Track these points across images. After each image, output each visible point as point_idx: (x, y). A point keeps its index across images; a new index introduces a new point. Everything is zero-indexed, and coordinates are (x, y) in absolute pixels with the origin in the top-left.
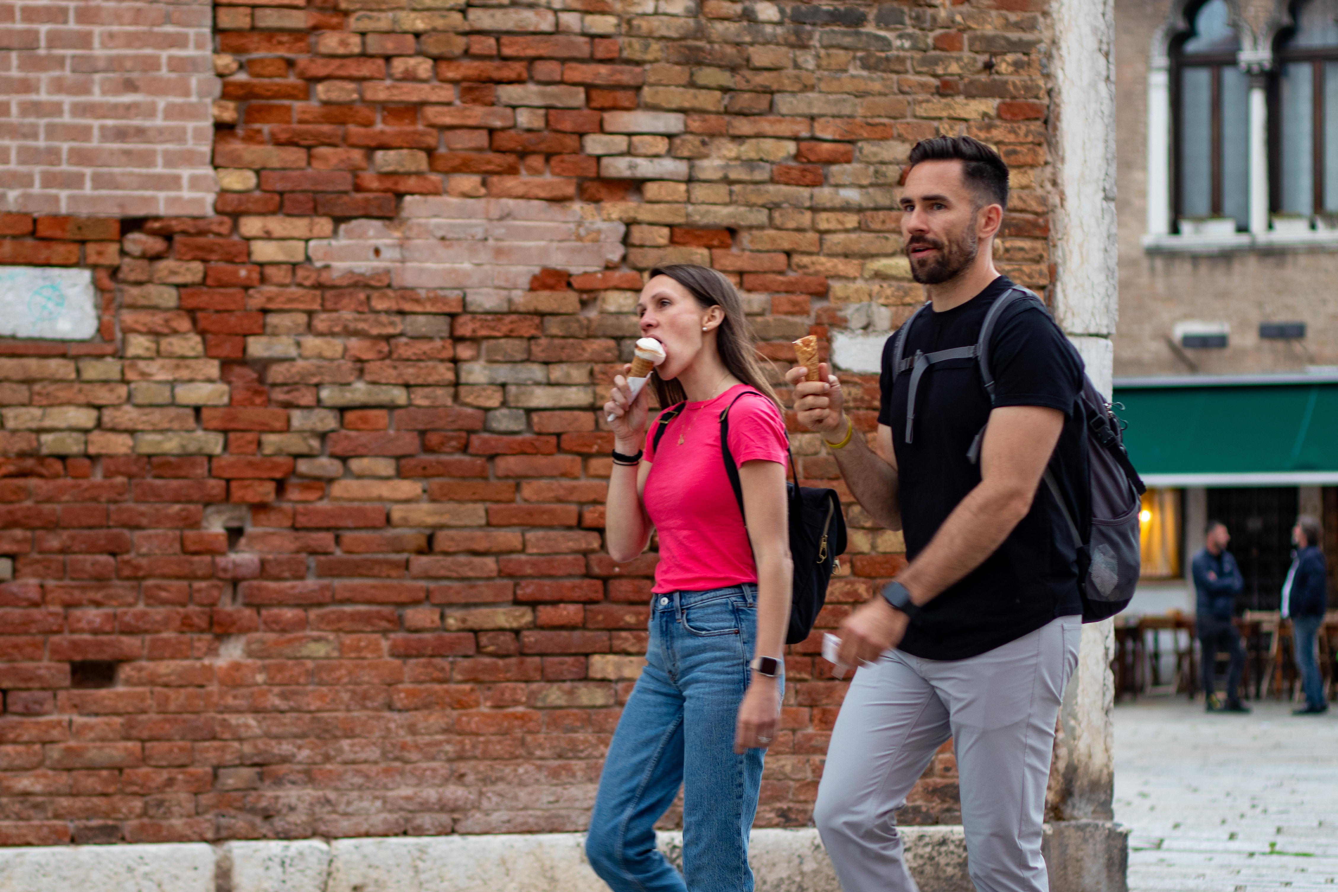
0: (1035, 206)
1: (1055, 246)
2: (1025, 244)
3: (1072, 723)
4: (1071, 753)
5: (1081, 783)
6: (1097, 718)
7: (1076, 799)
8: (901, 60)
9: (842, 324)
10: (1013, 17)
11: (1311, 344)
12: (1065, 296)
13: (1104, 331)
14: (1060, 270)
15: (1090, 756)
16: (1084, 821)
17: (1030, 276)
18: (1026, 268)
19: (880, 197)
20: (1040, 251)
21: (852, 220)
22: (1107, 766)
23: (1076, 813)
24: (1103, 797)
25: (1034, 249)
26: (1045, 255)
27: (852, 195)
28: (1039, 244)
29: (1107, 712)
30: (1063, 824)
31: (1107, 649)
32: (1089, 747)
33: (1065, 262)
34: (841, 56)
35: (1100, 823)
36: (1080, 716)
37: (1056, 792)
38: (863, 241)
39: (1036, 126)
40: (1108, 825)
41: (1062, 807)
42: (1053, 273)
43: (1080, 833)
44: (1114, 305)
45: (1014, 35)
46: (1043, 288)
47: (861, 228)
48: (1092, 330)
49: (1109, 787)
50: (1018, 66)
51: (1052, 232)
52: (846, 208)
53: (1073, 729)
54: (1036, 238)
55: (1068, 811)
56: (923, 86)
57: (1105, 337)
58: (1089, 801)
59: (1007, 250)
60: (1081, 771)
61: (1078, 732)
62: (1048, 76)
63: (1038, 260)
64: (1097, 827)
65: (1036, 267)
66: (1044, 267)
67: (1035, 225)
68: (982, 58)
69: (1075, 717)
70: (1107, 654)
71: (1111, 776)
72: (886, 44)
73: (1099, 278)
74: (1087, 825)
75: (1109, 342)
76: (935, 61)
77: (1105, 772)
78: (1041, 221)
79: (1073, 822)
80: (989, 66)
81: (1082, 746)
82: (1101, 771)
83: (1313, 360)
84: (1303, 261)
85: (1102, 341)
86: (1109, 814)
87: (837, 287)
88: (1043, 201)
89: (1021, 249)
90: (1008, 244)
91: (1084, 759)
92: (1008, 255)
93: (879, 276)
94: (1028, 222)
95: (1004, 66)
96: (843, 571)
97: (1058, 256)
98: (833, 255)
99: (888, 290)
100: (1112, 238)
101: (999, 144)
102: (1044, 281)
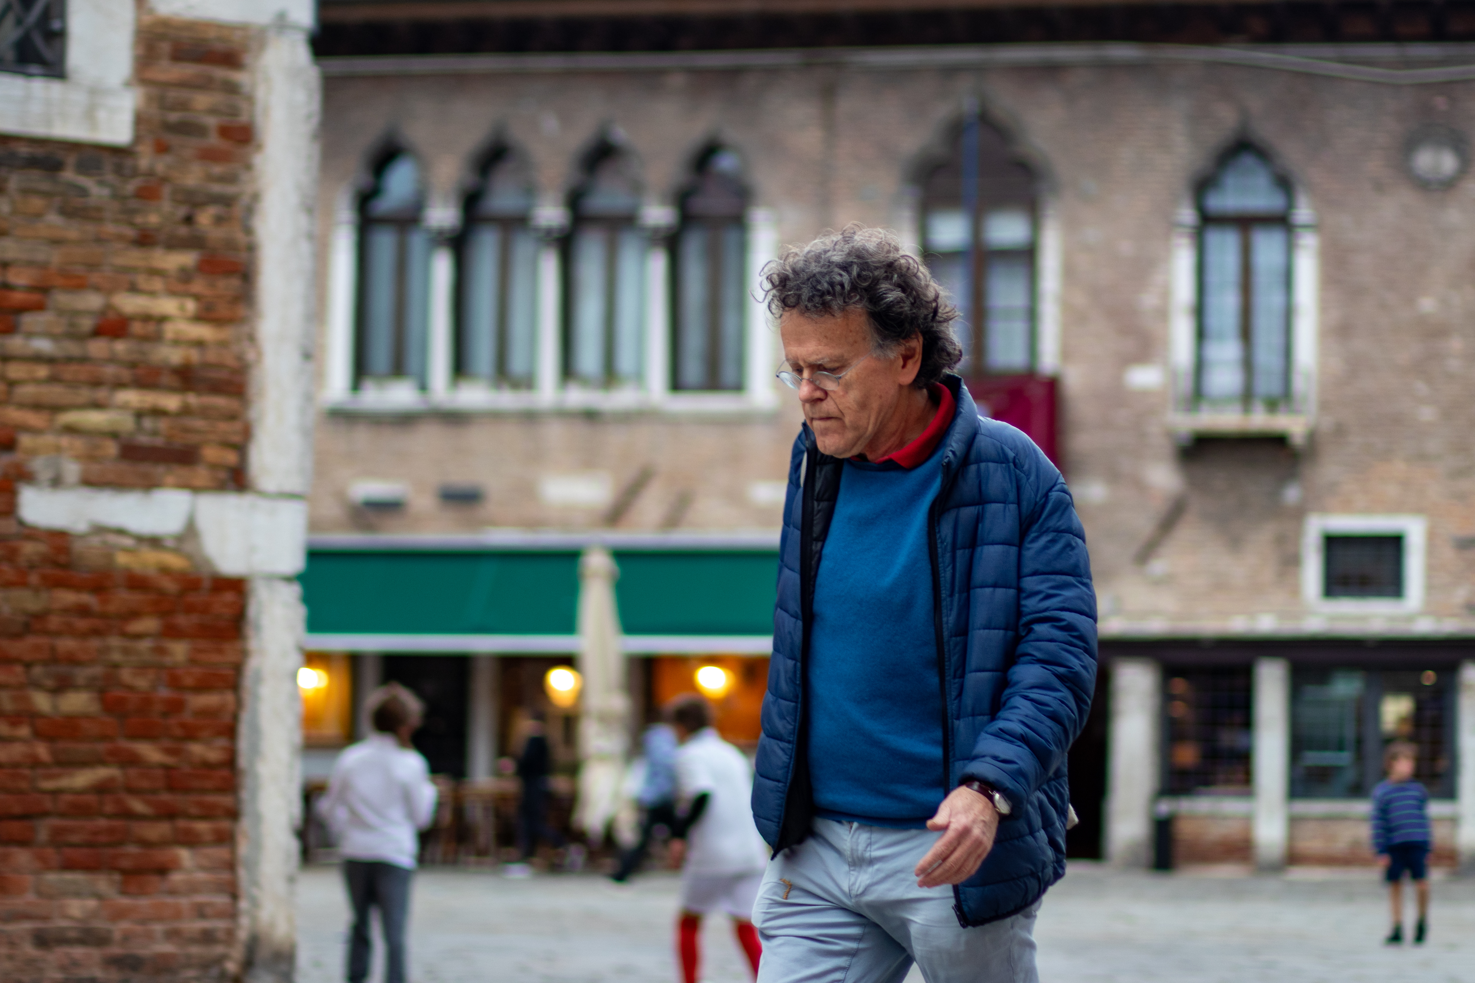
0: (230, 363)
1: (249, 403)
2: (220, 401)
3: (255, 891)
4: (254, 921)
5: (263, 953)
6: (280, 887)
7: (258, 970)
8: (99, 209)
9: (27, 477)
10: (217, 169)
11: (490, 509)
12: (259, 455)
13: (298, 492)
14: (255, 428)
15: (272, 925)
17: (225, 432)
18: (221, 426)
19: (72, 348)
20: (234, 409)
21: (42, 371)
22: (289, 936)
24: (284, 968)
25: (228, 407)
26: (240, 412)
27: (43, 345)
28: (233, 402)
29: (291, 880)
31: (293, 816)
32: (272, 916)
33: (260, 421)
34: (37, 203)
36: (264, 884)
37: (238, 964)
38: (55, 393)
39: (234, 282)
41: (244, 975)
42: (247, 433)
44: (308, 466)
45: (217, 188)
46: (237, 447)
47: (53, 379)
48: (286, 490)
49: (291, 958)
50: (219, 220)
51: (248, 390)
52: (38, 359)
53: (256, 898)
54: (230, 395)
56: (120, 238)
57: (299, 497)
58: (272, 971)
59: (202, 407)
60: (263, 941)
61: (261, 901)
62: (248, 231)
63: (232, 417)
65: (230, 425)
66: (237, 426)
67: (230, 382)
68: (182, 212)
69: (258, 886)
70: (291, 822)
71: (293, 947)
72: (83, 192)
73: (295, 438)
75: (301, 504)
76: (133, 212)
77: (288, 943)
78: (236, 378)
80: (189, 220)
81: (264, 915)
82: (283, 942)
85: (295, 503)
87: (25, 440)
88: (240, 358)
89: (216, 407)
90: (204, 401)
91: (267, 929)
92: (201, 413)
93: (71, 430)
94: (223, 378)
95: (205, 218)
96: (24, 731)
97: (253, 414)
98: (22, 406)
99: (79, 444)
100: (309, 398)
101: (197, 297)
102: (236, 440)
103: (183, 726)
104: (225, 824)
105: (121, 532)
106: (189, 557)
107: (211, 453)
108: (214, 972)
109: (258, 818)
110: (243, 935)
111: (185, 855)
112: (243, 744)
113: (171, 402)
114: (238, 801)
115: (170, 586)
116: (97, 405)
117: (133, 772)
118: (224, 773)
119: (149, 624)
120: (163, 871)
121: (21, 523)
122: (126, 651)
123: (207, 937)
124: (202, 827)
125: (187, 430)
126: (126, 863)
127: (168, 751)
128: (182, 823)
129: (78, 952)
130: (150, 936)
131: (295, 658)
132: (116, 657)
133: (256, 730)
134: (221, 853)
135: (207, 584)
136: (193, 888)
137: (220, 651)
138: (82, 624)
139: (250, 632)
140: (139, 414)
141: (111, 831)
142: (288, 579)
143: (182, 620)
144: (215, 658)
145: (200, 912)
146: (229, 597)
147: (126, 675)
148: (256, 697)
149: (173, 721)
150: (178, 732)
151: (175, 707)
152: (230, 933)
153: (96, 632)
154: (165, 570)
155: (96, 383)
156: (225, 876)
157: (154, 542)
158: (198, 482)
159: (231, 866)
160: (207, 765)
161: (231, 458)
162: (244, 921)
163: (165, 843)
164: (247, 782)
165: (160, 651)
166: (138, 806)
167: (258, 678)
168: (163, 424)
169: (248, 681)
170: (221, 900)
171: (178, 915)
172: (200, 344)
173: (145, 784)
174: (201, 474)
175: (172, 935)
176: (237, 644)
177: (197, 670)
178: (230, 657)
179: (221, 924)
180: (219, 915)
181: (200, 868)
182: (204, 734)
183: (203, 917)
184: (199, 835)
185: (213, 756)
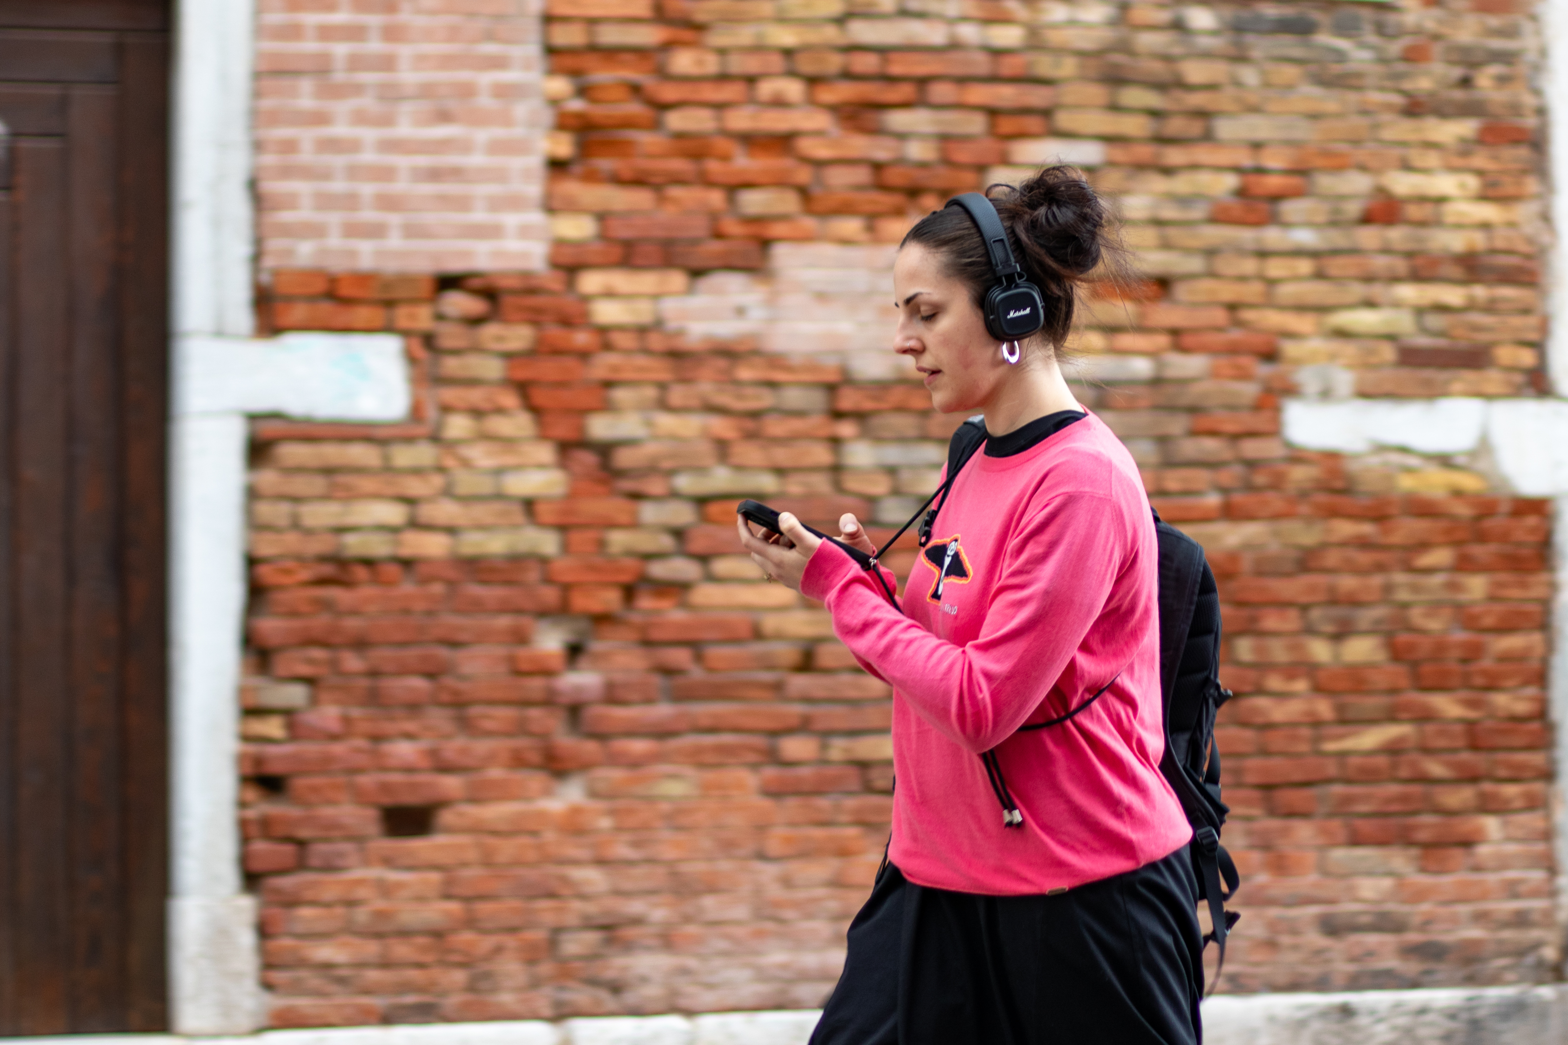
0: (1523, 247)
1: (1547, 295)
8: (1358, 75)
9: (1291, 391)
10: (1494, 21)
14: (1553, 322)
17: (1517, 331)
18: (1514, 321)
19: (1337, 238)
20: (1529, 301)
21: (1305, 266)
25: (1520, 299)
26: (1536, 305)
27: (1304, 237)
28: (1527, 293)
33: (1558, 313)
34: (1290, 72)
37: (1555, 949)
38: (1317, 291)
39: (1523, 152)
42: (1545, 327)
45: (1497, 44)
46: (1532, 345)
47: (1320, 275)
50: (1502, 80)
51: (1545, 279)
52: (1298, 253)
54: (1523, 285)
56: (1389, 107)
59: (1491, 300)
62: (1537, 92)
63: (1526, 311)
65: (1523, 320)
66: (1532, 321)
67: (1520, 270)
68: (1457, 72)
72: (1340, 56)
76: (1398, 76)
78: (1531, 265)
80: (1466, 82)
87: (1290, 348)
88: (1533, 241)
89: (1508, 299)
90: (1493, 293)
92: (1490, 307)
93: (1342, 334)
94: (1515, 266)
95: (1485, 79)
96: (1301, 685)
97: (1551, 305)
98: (1283, 308)
99: (1349, 349)
101: (1480, 173)
102: (1533, 336)
103: (1485, 673)
104: (1538, 787)
105: (1404, 450)
106: (1484, 476)
107: (1506, 354)
108: (1530, 959)
111: (1491, 825)
113: (1453, 295)
115: (1463, 510)
116: (1370, 304)
117: (1430, 728)
118: (1535, 726)
119: (1440, 556)
120: (1467, 843)
121: (1288, 445)
122: (1415, 589)
123: (1521, 920)
124: (1511, 790)
125: (1473, 328)
126: (1423, 836)
127: (1468, 704)
128: (1487, 787)
129: (1372, 939)
130: (1455, 921)
132: (1403, 595)
134: (1533, 820)
135: (1504, 508)
136: (1503, 864)
137: (1524, 585)
138: (1364, 558)
139: (1558, 562)
140: (1420, 311)
141: (1404, 798)
143: (1478, 551)
144: (1515, 593)
145: (1512, 890)
146: (1531, 521)
147: (1416, 616)
149: (1472, 668)
150: (1479, 681)
151: (1473, 652)
152: (1549, 914)
153: (1380, 568)
154: (1458, 494)
155: (1369, 279)
156: (1539, 847)
157: (1445, 461)
158: (1491, 388)
159: (1548, 835)
160: (1516, 719)
161: (1527, 358)
162: (1563, 900)
163: (1468, 811)
164: (1560, 736)
165: (1453, 586)
166: (1436, 768)
168: (1447, 322)
169: (1558, 619)
170: (1537, 876)
171: (1485, 894)
172: (1485, 226)
173: (1441, 743)
174: (1493, 379)
175: (1480, 918)
176: (1543, 577)
177: (1498, 608)
178: (1537, 592)
179: (1538, 904)
180: (1535, 894)
181: (1509, 839)
182: (1510, 683)
183: (1516, 896)
184: (1507, 801)
185: (1522, 707)
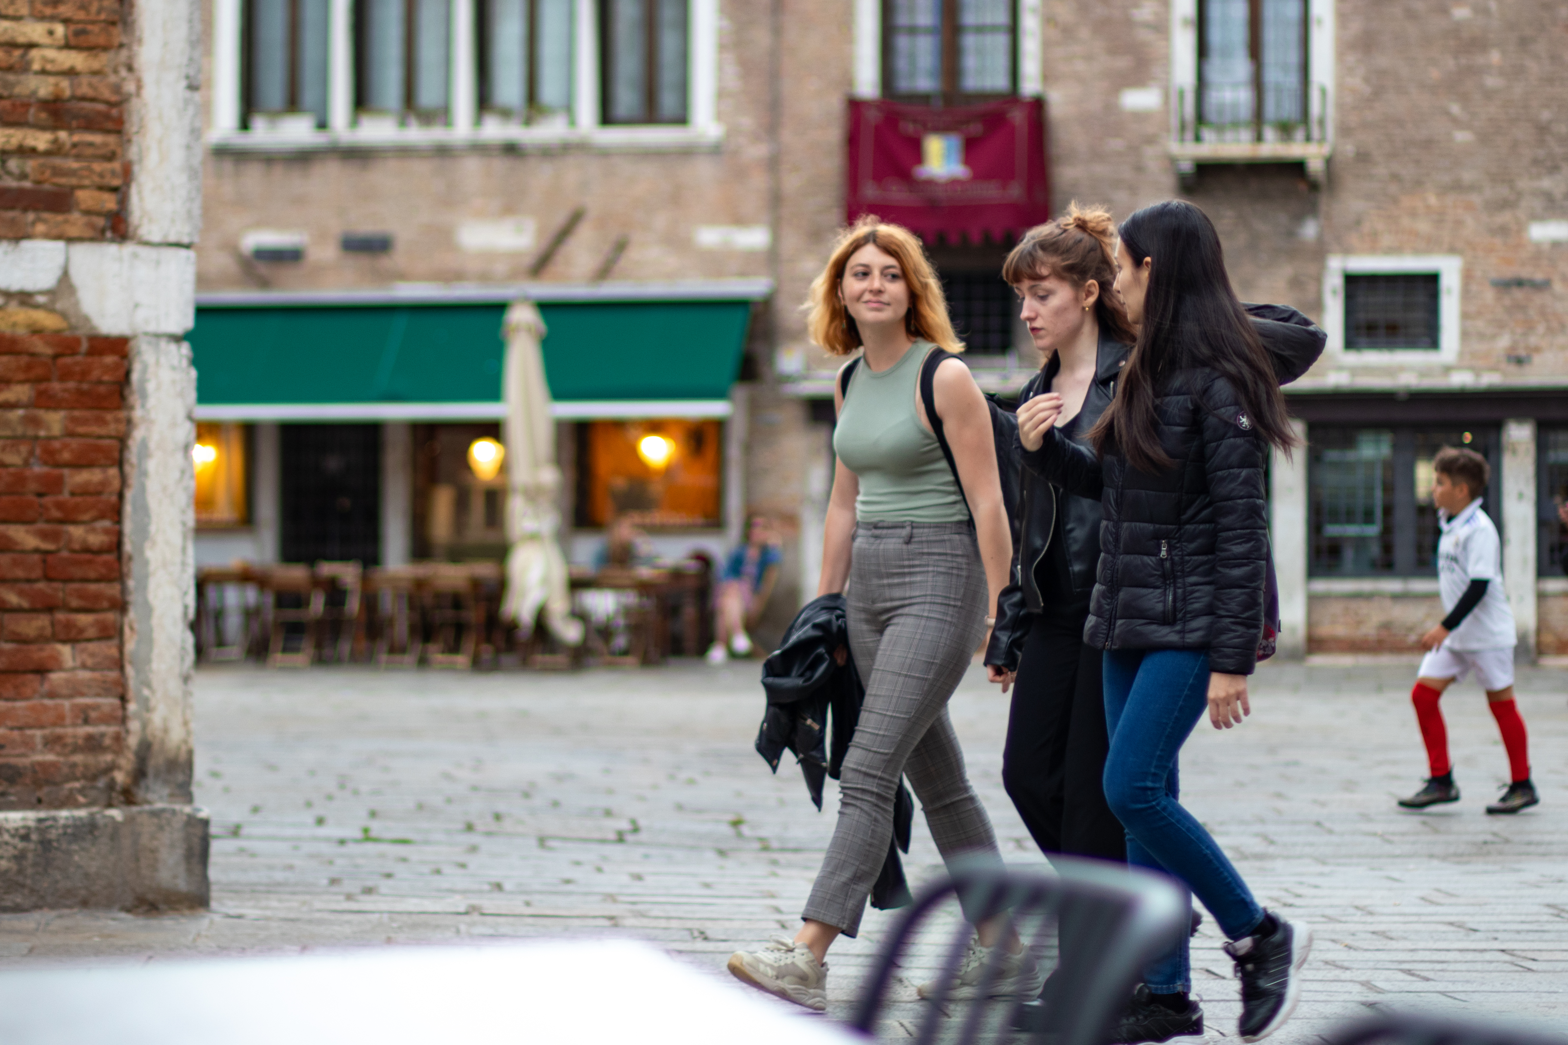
0: (107, 94)
1: (129, 141)
2: (97, 138)
3: (146, 692)
4: (145, 726)
5: (155, 762)
6: (174, 686)
7: (150, 781)
11: (398, 259)
12: (141, 199)
13: (186, 240)
14: (136, 168)
15: (166, 730)
16: (159, 805)
17: (101, 175)
18: (97, 167)
20: (112, 147)
22: (185, 742)
23: (150, 796)
24: (180, 778)
25: (105, 145)
26: (119, 151)
28: (111, 139)
29: (186, 679)
30: (135, 809)
31: (186, 607)
32: (165, 720)
33: (141, 160)
35: (177, 807)
36: (155, 683)
37: (128, 773)
39: (111, 4)
40: (187, 809)
41: (134, 790)
42: (127, 174)
43: (155, 820)
44: (197, 211)
46: (114, 190)
48: (172, 238)
49: (188, 766)
51: (127, 126)
53: (146, 700)
54: (108, 132)
55: (140, 794)
57: (188, 246)
58: (166, 782)
59: (75, 145)
60: (156, 747)
61: (153, 702)
63: (111, 157)
64: (174, 812)
65: (108, 166)
66: (116, 165)
67: (107, 117)
69: (149, 685)
70: (185, 614)
71: (190, 753)
73: (181, 179)
74: (163, 811)
75: (191, 254)
77: (184, 749)
78: (114, 112)
79: (147, 807)
81: (157, 719)
82: (179, 748)
83: (403, 276)
84: (393, 165)
85: (183, 253)
86: (189, 798)
88: (117, 89)
89: (91, 145)
90: (76, 138)
91: (159, 734)
92: (74, 151)
94: (99, 113)
97: (133, 152)
100: (196, 133)
101: (66, 21)
102: (116, 182)
103: (59, 506)
104: (110, 617)
106: (64, 315)
107: (86, 198)
108: (101, 783)
109: (148, 610)
110: (133, 741)
111: (65, 651)
112: (128, 527)
113: (41, 140)
114: (124, 591)
115: (43, 348)
118: (110, 557)
119: (21, 392)
120: (41, 671)
123: (93, 744)
124: (84, 619)
125: (58, 172)
127: (44, 535)
128: (61, 616)
130: (29, 744)
131: (186, 430)
133: (143, 510)
134: (108, 649)
135: (84, 346)
136: (76, 691)
137: (102, 422)
139: (134, 399)
140: (5, 157)
142: (177, 339)
143: (56, 386)
144: (95, 430)
145: (85, 716)
146: (111, 359)
148: (144, 474)
149: (48, 500)
150: (56, 514)
151: (53, 485)
152: (118, 739)
154: (37, 331)
156: (113, 675)
157: (24, 298)
158: (73, 232)
159: (118, 664)
160: (87, 550)
161: (110, 202)
162: (134, 725)
163: (41, 639)
164: (135, 568)
165: (35, 422)
166: (12, 597)
167: (145, 452)
168: (30, 165)
169: (133, 455)
170: (109, 702)
171: (60, 720)
172: (71, 73)
173: (20, 573)
174: (76, 222)
175: (52, 742)
176: (122, 414)
177: (74, 443)
178: (112, 429)
179: (110, 730)
180: (107, 719)
181: (84, 666)
182: (86, 517)
183: (86, 721)
184: (81, 631)
185: (96, 540)
